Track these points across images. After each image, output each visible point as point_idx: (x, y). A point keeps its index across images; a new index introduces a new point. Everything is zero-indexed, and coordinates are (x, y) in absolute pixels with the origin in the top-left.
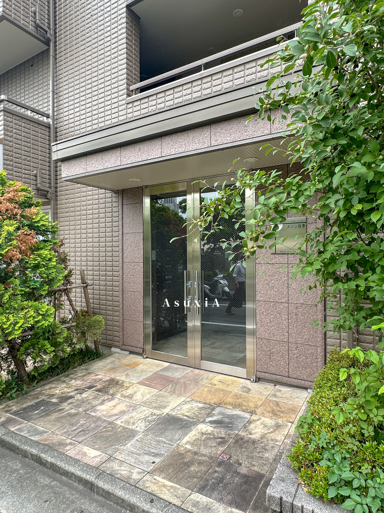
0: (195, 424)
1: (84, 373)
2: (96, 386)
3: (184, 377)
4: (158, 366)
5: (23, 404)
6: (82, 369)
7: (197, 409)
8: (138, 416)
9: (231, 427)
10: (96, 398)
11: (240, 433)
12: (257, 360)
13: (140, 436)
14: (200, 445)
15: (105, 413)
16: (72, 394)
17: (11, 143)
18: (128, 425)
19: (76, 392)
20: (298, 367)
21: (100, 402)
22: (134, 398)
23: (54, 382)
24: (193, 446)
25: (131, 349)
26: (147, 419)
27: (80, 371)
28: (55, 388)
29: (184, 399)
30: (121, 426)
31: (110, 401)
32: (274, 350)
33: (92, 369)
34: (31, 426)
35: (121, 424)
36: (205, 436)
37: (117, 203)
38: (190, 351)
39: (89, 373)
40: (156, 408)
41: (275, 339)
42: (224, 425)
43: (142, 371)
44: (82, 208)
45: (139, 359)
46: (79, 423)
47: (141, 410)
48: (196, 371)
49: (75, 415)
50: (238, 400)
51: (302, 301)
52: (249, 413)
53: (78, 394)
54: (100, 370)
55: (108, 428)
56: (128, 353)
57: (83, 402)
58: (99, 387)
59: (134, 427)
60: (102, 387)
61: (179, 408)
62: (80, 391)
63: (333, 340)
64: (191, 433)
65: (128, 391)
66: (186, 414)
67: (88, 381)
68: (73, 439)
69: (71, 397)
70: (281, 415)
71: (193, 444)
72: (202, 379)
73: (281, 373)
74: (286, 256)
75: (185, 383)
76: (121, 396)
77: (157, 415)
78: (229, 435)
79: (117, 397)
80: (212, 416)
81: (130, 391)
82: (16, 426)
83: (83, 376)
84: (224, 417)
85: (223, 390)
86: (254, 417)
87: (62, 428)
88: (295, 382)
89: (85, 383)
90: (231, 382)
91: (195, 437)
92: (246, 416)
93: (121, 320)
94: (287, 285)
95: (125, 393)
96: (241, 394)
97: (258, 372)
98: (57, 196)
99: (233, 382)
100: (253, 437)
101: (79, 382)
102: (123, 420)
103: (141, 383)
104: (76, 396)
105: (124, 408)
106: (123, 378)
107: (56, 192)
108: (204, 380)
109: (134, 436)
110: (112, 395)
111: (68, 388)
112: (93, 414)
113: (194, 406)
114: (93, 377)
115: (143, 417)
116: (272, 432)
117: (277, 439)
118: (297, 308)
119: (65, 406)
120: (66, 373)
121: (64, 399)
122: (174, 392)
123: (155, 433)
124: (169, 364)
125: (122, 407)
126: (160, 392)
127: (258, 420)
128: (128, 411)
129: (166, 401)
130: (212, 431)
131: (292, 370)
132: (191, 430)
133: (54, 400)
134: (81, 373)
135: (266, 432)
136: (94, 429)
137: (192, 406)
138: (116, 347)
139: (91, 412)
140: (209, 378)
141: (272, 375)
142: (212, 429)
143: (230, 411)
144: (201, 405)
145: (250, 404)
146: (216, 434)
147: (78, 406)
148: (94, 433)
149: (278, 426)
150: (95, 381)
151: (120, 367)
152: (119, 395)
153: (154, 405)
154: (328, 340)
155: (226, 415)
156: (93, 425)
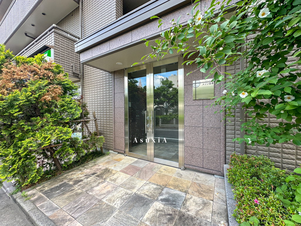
0: (152, 202)
1: (93, 165)
2: (97, 173)
3: (145, 167)
4: (131, 160)
5: (52, 186)
6: (92, 162)
7: (152, 189)
8: (117, 195)
9: (175, 204)
10: (95, 181)
11: (181, 210)
12: (185, 158)
13: (116, 213)
14: (156, 221)
15: (98, 192)
16: (82, 178)
17: (59, 49)
18: (110, 203)
19: (85, 177)
20: (209, 162)
21: (97, 184)
22: (117, 181)
23: (75, 170)
24: (151, 222)
25: (119, 151)
26: (122, 198)
27: (91, 164)
28: (75, 174)
29: (145, 181)
30: (105, 203)
31: (102, 183)
32: (194, 153)
33: (97, 162)
34: (50, 203)
35: (106, 202)
36: (159, 213)
37: (112, 78)
38: (148, 152)
39: (95, 165)
40: (128, 189)
41: (195, 147)
42: (170, 202)
43: (123, 163)
44: (95, 82)
45: (122, 156)
46: (80, 200)
47: (120, 190)
48: (152, 163)
49: (80, 194)
50: (176, 183)
51: (211, 126)
52: (184, 192)
53: (86, 178)
54: (101, 163)
55: (97, 205)
56: (117, 153)
57: (87, 184)
58: (98, 174)
59: (114, 204)
60: (100, 174)
61: (142, 189)
62: (87, 176)
63: (230, 148)
64: (150, 210)
65: (114, 176)
66: (146, 193)
67: (93, 170)
68: (72, 215)
69: (81, 181)
70: (204, 194)
71: (151, 221)
72: (155, 168)
73: (198, 166)
74: (201, 101)
75: (145, 171)
76: (110, 180)
77: (129, 194)
78: (174, 212)
79: (107, 181)
80: (162, 195)
81: (115, 177)
82: (41, 203)
83: (92, 166)
84: (169, 196)
85: (167, 176)
86: (188, 196)
87: (68, 205)
88: (207, 170)
89: (91, 171)
90: (170, 170)
91: (152, 214)
92: (183, 195)
93: (114, 137)
94: (202, 117)
95: (112, 178)
96: (177, 179)
97: (185, 165)
98: (83, 77)
99: (172, 170)
100: (190, 213)
101: (88, 171)
102: (107, 198)
103: (122, 171)
104: (84, 180)
105: (110, 189)
106: (112, 168)
107: (83, 75)
108: (156, 169)
109: (112, 213)
110: (105, 179)
111: (82, 174)
112: (91, 193)
113: (151, 187)
114: (96, 167)
115: (120, 195)
116: (202, 209)
117: (207, 215)
118: (208, 130)
119: (76, 187)
120: (83, 165)
121: (77, 182)
122: (139, 177)
123: (126, 209)
124: (137, 159)
125: (109, 188)
126: (132, 177)
127: (191, 198)
128: (112, 191)
129: (135, 183)
130: (163, 208)
131: (205, 164)
132: (149, 207)
133: (71, 183)
134: (91, 165)
135: (198, 209)
136: (88, 206)
137: (150, 187)
138: (111, 150)
139: (90, 192)
140: (158, 168)
141: (193, 167)
142: (163, 206)
143: (172, 191)
144: (155, 186)
145: (183, 185)
146: (166, 211)
147: (83, 187)
148: (87, 210)
149: (205, 204)
150: (98, 170)
151: (112, 161)
152: (109, 179)
153: (127, 186)
154: (227, 148)
155: (171, 194)
156: (88, 202)
